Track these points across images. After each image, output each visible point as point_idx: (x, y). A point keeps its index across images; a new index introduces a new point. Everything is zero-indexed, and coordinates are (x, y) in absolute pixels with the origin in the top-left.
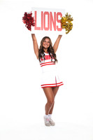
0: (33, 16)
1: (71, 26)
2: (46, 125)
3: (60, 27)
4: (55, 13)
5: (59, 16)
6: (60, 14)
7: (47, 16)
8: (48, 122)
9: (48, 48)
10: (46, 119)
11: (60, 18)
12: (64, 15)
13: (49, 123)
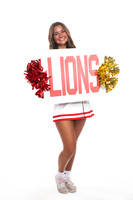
2: (61, 191)
3: (95, 85)
4: (86, 57)
5: (94, 62)
6: (94, 58)
8: (63, 185)
11: (95, 67)
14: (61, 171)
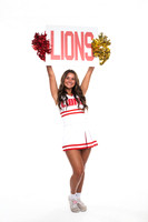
0: (48, 38)
1: (108, 52)
2: (73, 210)
4: (82, 33)
5: (89, 38)
7: (69, 38)
8: (75, 206)
9: (73, 88)
10: (72, 201)
11: (90, 41)
12: (96, 37)
13: (78, 207)
14: (73, 193)
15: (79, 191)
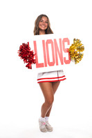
2: (42, 130)
5: (66, 43)
7: (50, 45)
8: (44, 127)
10: (42, 123)
13: (46, 128)
14: (43, 116)
15: (48, 115)
